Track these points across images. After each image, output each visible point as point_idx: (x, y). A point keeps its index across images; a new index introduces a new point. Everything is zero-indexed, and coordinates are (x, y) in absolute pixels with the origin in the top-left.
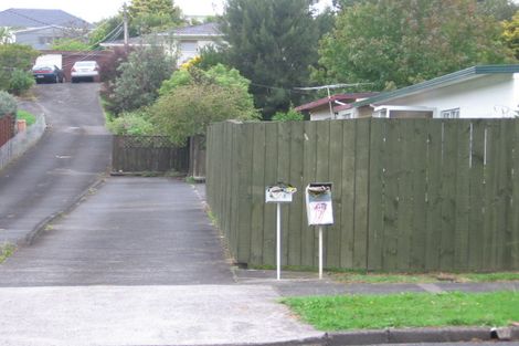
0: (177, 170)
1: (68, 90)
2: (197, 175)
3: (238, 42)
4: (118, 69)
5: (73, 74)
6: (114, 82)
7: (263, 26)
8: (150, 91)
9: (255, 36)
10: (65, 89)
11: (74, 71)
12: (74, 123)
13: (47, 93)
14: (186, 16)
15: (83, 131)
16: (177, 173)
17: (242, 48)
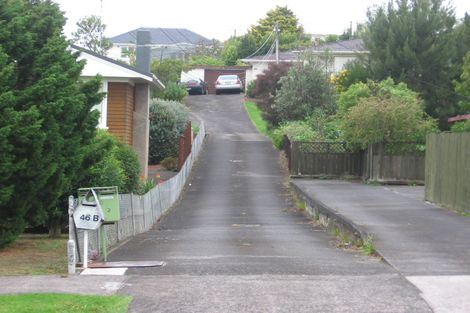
0: (351, 174)
1: (215, 101)
2: (381, 178)
3: (383, 58)
4: (279, 82)
5: (218, 86)
6: (274, 94)
7: (406, 44)
8: (307, 102)
9: (399, 52)
10: (213, 101)
11: (218, 83)
12: (229, 131)
13: (197, 103)
14: (310, 35)
15: (239, 138)
16: (351, 177)
17: (387, 63)
